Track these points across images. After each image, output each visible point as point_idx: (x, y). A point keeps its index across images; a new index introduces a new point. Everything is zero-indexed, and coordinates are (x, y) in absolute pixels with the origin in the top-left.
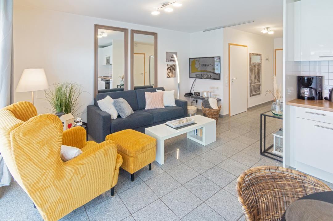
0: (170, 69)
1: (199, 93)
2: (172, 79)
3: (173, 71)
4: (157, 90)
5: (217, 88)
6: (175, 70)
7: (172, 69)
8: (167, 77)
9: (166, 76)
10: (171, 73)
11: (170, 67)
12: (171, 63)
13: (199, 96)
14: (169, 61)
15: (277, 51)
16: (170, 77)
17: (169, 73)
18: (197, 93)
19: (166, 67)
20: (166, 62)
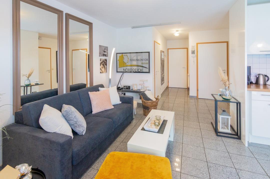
0: (103, 64)
1: (129, 87)
2: (104, 75)
3: (105, 66)
4: (100, 88)
5: (147, 80)
6: (106, 65)
7: (104, 63)
8: (101, 72)
9: (99, 71)
10: (104, 68)
11: (103, 62)
12: (104, 58)
13: (130, 89)
14: (102, 55)
15: (169, 50)
16: (102, 73)
17: (102, 68)
18: (127, 86)
19: (99, 62)
20: (100, 56)
